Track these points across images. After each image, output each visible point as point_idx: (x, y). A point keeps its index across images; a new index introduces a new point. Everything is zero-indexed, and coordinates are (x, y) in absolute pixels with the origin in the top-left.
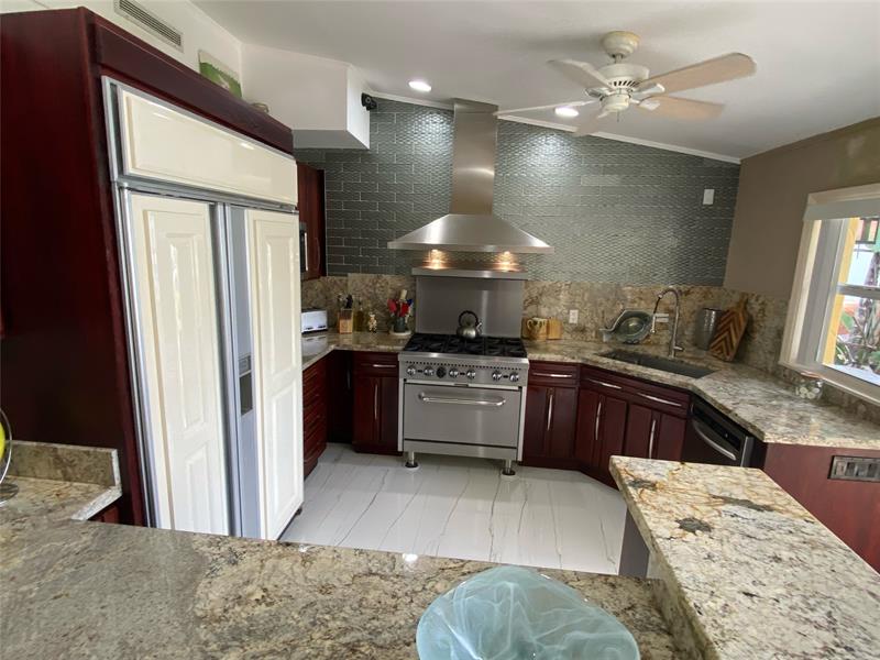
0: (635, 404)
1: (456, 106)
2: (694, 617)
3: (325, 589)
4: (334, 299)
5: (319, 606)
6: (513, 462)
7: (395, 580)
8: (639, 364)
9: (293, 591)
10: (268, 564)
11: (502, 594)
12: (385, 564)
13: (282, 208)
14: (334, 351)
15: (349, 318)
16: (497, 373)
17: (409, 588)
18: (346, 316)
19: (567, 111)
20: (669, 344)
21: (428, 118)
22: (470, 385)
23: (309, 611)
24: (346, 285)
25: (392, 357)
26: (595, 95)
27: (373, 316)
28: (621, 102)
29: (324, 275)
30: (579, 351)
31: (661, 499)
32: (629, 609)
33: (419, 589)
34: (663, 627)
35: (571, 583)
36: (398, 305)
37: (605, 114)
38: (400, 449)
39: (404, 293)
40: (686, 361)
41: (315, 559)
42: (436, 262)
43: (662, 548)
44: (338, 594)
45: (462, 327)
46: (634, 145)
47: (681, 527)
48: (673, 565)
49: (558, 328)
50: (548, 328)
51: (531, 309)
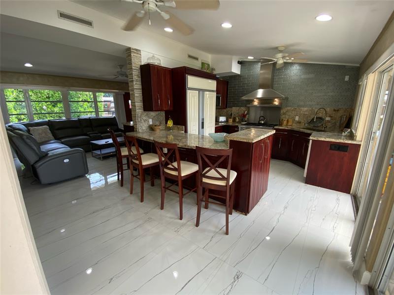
1: (261, 60)
15: (231, 119)
24: (231, 110)
27: (237, 118)
29: (227, 108)
36: (244, 115)
39: (246, 112)
42: (256, 103)
45: (260, 121)
49: (292, 121)
50: (288, 121)
51: (284, 116)
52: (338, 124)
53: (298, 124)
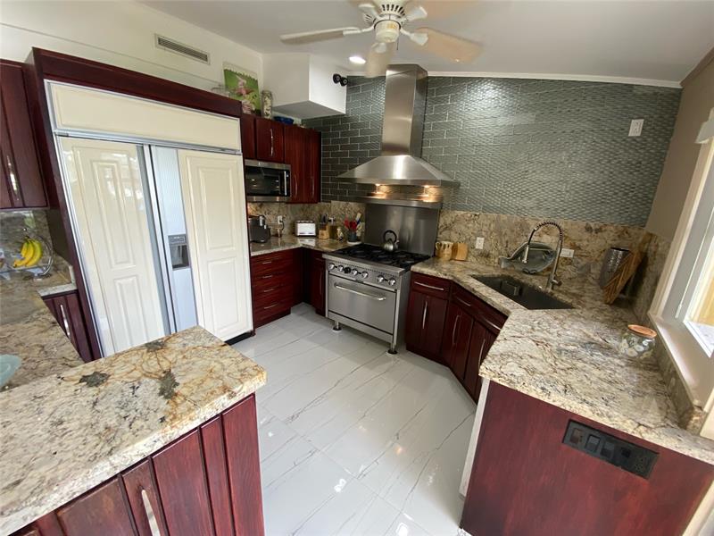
0: (477, 321)
1: (388, 71)
15: (326, 229)
16: (381, 276)
22: (364, 282)
24: (331, 208)
29: (320, 201)
38: (326, 316)
39: (359, 215)
40: (557, 295)
49: (465, 251)
50: (455, 249)
51: (445, 234)
52: (595, 271)
53: (483, 260)
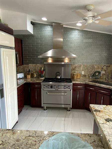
0: (98, 93)
1: (53, 24)
2: (108, 143)
3: (18, 140)
4: (26, 70)
5: (16, 145)
6: (70, 108)
7: (36, 137)
8: (99, 83)
9: (9, 141)
10: (4, 135)
11: (62, 139)
12: (33, 134)
13: (11, 48)
14: (25, 83)
15: (29, 75)
16: (65, 87)
17: (39, 139)
18: (29, 74)
19: (79, 24)
20: (105, 79)
21: (47, 27)
22: (59, 90)
23: (13, 146)
24: (28, 67)
25: (39, 84)
26: (84, 19)
27: (35, 74)
28: (90, 21)
29: (23, 65)
30: (84, 81)
31: (101, 114)
32: (94, 142)
33: (42, 139)
34: (102, 146)
35: (80, 136)
36: (41, 71)
37: (87, 24)
38: (42, 106)
40: (109, 82)
41: (16, 133)
42: (50, 61)
43: (101, 126)
44: (21, 142)
45: (57, 76)
46: (95, 32)
47: (106, 121)
48: (103, 130)
50: (77, 76)
52: (110, 76)
53: (84, 77)
